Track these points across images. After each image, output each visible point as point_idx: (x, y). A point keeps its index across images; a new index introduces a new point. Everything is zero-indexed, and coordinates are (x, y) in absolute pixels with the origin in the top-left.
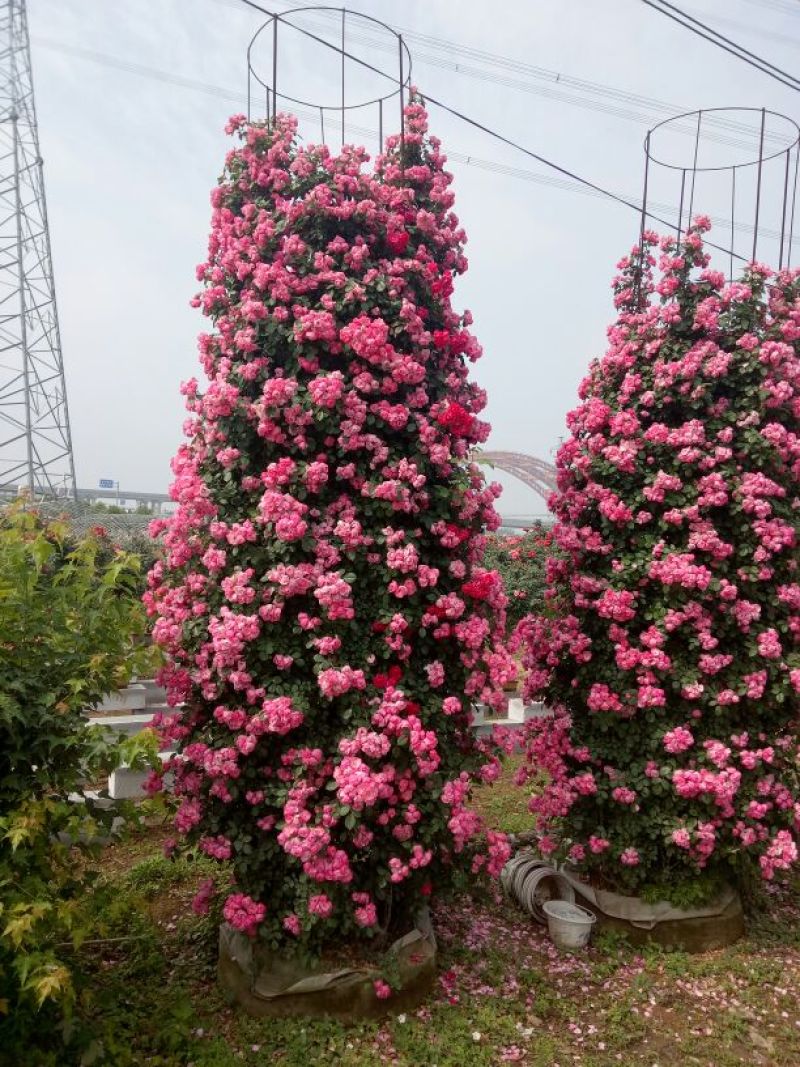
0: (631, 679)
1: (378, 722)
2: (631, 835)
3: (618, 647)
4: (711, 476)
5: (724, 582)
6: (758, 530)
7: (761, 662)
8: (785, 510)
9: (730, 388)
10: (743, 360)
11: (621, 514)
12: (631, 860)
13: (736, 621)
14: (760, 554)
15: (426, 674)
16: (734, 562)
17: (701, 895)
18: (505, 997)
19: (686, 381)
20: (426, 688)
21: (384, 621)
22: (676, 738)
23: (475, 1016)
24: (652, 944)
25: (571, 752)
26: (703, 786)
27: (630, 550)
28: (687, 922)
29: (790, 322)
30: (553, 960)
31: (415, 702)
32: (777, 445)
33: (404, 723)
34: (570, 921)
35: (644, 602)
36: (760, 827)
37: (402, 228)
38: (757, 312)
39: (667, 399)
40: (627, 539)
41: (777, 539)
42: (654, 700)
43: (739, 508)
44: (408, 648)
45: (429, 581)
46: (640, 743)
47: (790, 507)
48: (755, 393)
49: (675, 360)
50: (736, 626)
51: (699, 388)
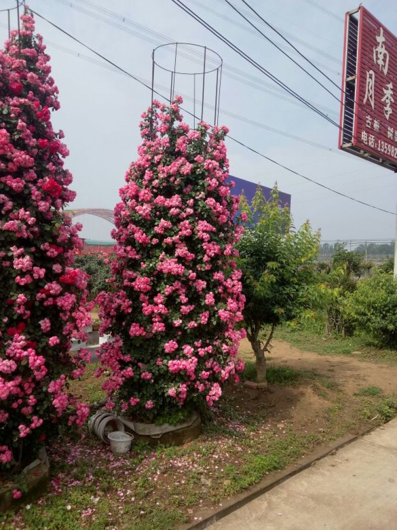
0: (150, 320)
1: (9, 354)
2: (150, 394)
3: (144, 304)
4: (184, 222)
5: (191, 271)
6: (205, 247)
7: (207, 307)
8: (216, 238)
9: (192, 180)
10: (198, 168)
11: (145, 240)
12: (150, 406)
13: (196, 289)
14: (206, 258)
15: (39, 326)
16: (195, 262)
17: (182, 418)
18: (86, 485)
19: (172, 176)
20: (40, 333)
21: (13, 298)
22: (169, 346)
23: (69, 498)
24: (160, 445)
25: (122, 358)
26: (181, 367)
27: (150, 257)
28: (176, 431)
29: (217, 151)
30: (112, 461)
31: (33, 341)
32: (212, 208)
33: (25, 353)
34: (121, 440)
35: (156, 282)
36: (207, 382)
37: (19, 81)
38: (204, 145)
39: (164, 184)
40: (147, 251)
41: (212, 251)
42: (160, 329)
43: (197, 237)
44: (28, 312)
45: (39, 275)
46: (155, 350)
47: (218, 236)
48: (203, 184)
49: (168, 165)
50: (196, 292)
51: (178, 180)
